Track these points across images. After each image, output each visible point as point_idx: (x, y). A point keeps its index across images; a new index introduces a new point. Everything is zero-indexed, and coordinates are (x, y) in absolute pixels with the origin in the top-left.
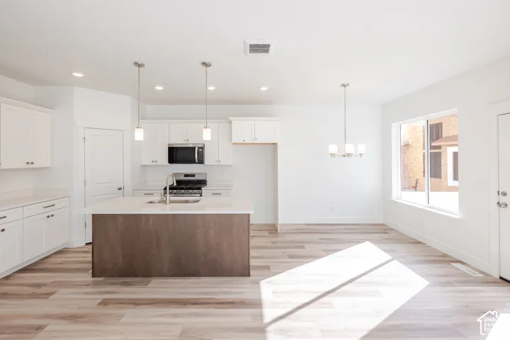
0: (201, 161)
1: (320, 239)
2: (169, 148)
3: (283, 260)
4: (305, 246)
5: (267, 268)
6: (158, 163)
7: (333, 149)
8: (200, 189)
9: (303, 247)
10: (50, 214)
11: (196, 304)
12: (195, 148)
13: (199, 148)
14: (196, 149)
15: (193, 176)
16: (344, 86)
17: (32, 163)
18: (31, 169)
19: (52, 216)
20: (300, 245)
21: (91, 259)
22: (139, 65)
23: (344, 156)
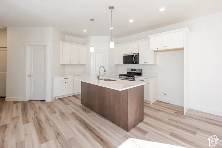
0: (137, 62)
3: (163, 134)
4: (198, 132)
5: (145, 132)
6: (120, 64)
8: (134, 77)
11: (90, 130)
13: (136, 55)
14: (134, 56)
17: (80, 63)
18: (79, 65)
22: (92, 20)
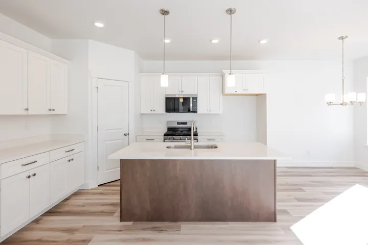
0: (195, 111)
1: (311, 182)
2: (166, 98)
3: (295, 203)
4: (303, 188)
6: (155, 112)
7: (330, 97)
9: (301, 190)
10: (71, 158)
12: (189, 98)
13: (193, 98)
14: (191, 99)
15: (186, 123)
16: (342, 38)
17: (54, 110)
18: (53, 116)
19: (73, 160)
20: (298, 188)
21: (119, 201)
23: (341, 104)
